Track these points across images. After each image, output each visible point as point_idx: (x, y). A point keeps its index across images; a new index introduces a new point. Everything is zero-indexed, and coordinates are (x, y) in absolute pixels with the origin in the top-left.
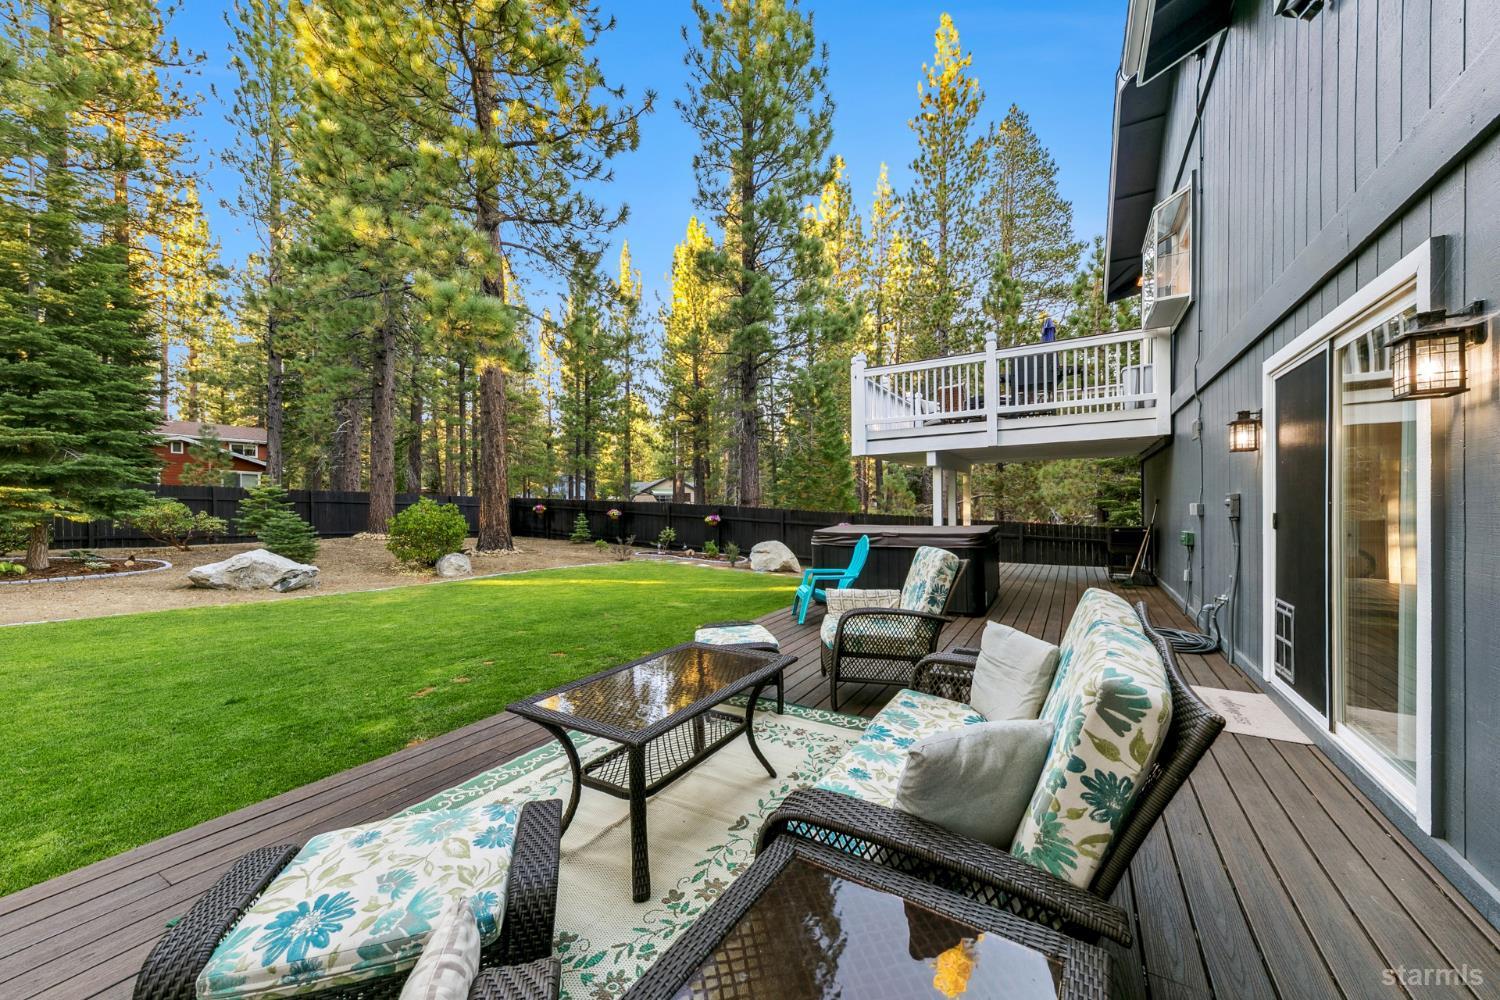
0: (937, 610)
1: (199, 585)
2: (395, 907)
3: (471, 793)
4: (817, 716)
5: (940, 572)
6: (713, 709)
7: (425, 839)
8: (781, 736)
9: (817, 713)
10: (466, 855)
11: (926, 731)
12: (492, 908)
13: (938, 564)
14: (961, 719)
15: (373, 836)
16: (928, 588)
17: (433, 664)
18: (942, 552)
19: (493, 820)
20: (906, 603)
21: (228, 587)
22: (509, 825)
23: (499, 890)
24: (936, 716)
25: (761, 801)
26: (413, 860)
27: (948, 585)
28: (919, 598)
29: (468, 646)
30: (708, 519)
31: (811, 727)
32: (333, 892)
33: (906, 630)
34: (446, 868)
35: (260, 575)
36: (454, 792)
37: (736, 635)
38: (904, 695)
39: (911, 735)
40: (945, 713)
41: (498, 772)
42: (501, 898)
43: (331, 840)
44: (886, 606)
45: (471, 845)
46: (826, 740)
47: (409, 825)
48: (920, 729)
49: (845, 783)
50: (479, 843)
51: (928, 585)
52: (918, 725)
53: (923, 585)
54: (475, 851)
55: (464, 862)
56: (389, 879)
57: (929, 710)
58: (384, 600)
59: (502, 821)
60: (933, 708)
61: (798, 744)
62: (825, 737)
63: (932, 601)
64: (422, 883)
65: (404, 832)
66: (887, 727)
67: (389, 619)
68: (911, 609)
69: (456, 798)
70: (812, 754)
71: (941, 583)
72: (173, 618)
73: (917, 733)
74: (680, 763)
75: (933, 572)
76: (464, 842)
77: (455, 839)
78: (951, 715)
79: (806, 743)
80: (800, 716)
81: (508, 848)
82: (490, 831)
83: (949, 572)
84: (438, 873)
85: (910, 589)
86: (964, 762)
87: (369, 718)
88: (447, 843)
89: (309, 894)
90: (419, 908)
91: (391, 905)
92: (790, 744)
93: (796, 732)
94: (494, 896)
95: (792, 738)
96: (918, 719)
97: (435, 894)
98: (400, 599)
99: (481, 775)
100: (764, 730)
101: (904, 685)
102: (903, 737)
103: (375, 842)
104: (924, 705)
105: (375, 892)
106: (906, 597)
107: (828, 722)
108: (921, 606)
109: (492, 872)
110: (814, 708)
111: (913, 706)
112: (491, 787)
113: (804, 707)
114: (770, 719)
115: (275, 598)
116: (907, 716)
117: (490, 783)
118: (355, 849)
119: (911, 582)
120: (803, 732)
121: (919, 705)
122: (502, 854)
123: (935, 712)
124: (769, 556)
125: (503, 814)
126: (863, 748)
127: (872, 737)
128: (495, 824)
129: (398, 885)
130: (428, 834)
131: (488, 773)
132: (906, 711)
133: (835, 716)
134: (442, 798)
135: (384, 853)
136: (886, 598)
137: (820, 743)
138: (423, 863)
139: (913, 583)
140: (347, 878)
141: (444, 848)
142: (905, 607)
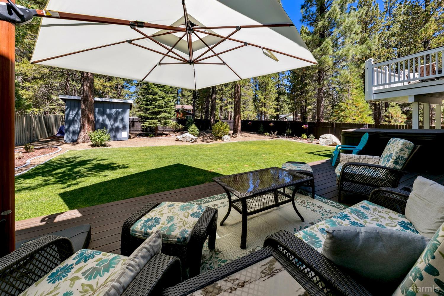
0: (398, 167)
1: (178, 140)
2: (167, 226)
3: (210, 200)
4: (330, 203)
5: (401, 150)
6: (278, 190)
7: (181, 210)
8: (311, 207)
9: (330, 202)
10: (187, 217)
11: (371, 222)
12: (186, 235)
13: (400, 146)
14: (396, 222)
15: (173, 205)
16: (394, 157)
17: (215, 164)
18: (402, 141)
19: (198, 209)
20: (382, 162)
21: (182, 141)
22: (201, 212)
23: (190, 230)
24: (380, 216)
25: (295, 229)
26: (176, 215)
27: (406, 156)
28: (388, 161)
29: (224, 160)
30: (304, 126)
31: (325, 206)
32: (159, 217)
33: (381, 174)
34: (182, 219)
35: (188, 139)
36: (206, 199)
37: (296, 166)
38: (364, 203)
39: (361, 222)
40: (387, 216)
41: (218, 196)
42: (189, 232)
43: (165, 204)
44: (371, 163)
45: (190, 215)
46: (331, 213)
47: (180, 205)
48: (368, 220)
49: (315, 233)
50: (192, 215)
51: (393, 155)
52: (368, 218)
53: (391, 155)
54: (190, 216)
55: (186, 219)
56: (169, 218)
57: (377, 212)
58: (209, 146)
59: (200, 211)
60: (379, 212)
61: (318, 212)
62: (331, 212)
63: (396, 162)
64: (175, 221)
65: (178, 206)
66: (349, 215)
67: (210, 151)
68: (384, 165)
69: (206, 200)
70: (323, 217)
71: (402, 155)
72: (172, 147)
73: (366, 222)
74: (262, 207)
75: (396, 150)
76: (189, 214)
77: (187, 212)
78: (390, 217)
79: (322, 212)
80: (322, 201)
81: (198, 219)
82: (196, 212)
83: (407, 150)
84: (179, 220)
85: (384, 156)
86: (360, 244)
87: (199, 175)
88: (185, 212)
89: (154, 216)
90: (171, 228)
91: (166, 225)
92: (314, 211)
93: (318, 207)
94: (188, 231)
95: (316, 208)
96: (368, 215)
97: (176, 225)
98: (213, 146)
99: (214, 196)
100: (305, 203)
101: (366, 198)
102: (356, 221)
103: (172, 207)
104: (374, 210)
105: (165, 220)
106: (382, 160)
107: (334, 206)
108: (390, 164)
109: (191, 224)
110: (329, 199)
111: (368, 209)
112: (215, 200)
113: (325, 198)
114: (308, 199)
115: (189, 144)
116: (363, 213)
117: (215, 199)
118: (168, 207)
119: (385, 153)
120: (322, 207)
121: (372, 209)
122: (195, 220)
123: (381, 214)
124: (327, 140)
125: (201, 209)
126: (332, 221)
127: (338, 217)
128: (198, 211)
129: (170, 220)
130: (183, 209)
131: (216, 196)
132: (362, 210)
133: (338, 204)
134: (203, 200)
135: (172, 210)
136: (372, 160)
137: (328, 213)
138: (178, 216)
139: (386, 154)
140: (162, 214)
141: (184, 214)
142: (381, 164)
